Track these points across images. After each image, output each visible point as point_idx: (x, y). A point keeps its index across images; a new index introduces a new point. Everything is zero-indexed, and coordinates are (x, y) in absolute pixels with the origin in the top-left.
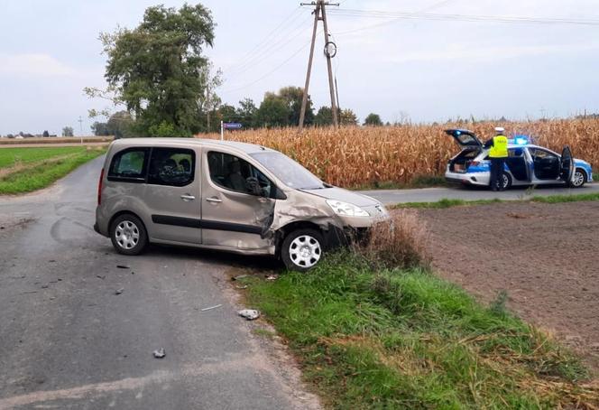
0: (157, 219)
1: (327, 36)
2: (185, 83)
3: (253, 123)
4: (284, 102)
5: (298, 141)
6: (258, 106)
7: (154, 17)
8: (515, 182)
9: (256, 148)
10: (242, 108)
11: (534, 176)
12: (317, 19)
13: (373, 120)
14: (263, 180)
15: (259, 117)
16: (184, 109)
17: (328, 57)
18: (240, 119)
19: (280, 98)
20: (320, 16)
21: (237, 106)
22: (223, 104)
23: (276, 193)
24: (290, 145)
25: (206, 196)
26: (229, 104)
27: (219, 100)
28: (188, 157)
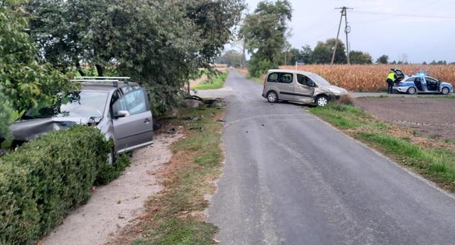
0: (281, 93)
1: (346, 23)
2: (276, 40)
3: (310, 59)
4: (329, 47)
5: (329, 71)
6: (313, 50)
7: (262, 7)
8: (418, 91)
9: (310, 73)
10: (303, 50)
11: (426, 89)
12: (342, 15)
13: (383, 60)
14: (312, 82)
15: (313, 56)
16: (276, 53)
17: (347, 33)
18: (302, 57)
19: (326, 45)
20: (344, 13)
21: (301, 50)
22: (292, 47)
23: (315, 86)
24: (325, 73)
25: (296, 86)
26: (296, 48)
27: (290, 46)
28: (290, 75)
